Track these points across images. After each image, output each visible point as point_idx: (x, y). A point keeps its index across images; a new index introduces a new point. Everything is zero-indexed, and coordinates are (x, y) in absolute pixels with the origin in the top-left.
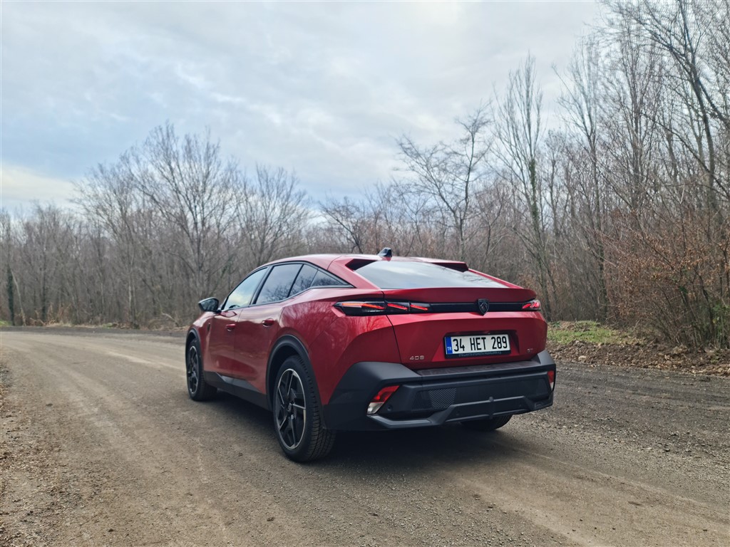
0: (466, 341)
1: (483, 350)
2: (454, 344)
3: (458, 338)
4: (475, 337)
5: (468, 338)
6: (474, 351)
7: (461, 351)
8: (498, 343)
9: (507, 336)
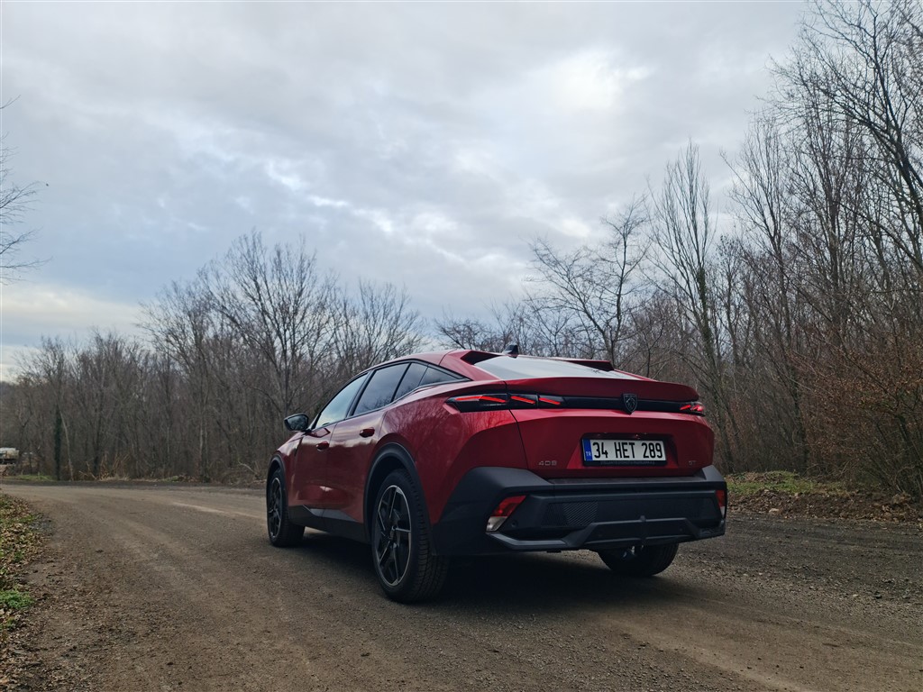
0: (609, 446)
1: (631, 459)
2: (594, 449)
3: (600, 442)
4: (621, 442)
5: (612, 442)
6: (619, 459)
7: (603, 458)
8: (651, 451)
9: (661, 443)
